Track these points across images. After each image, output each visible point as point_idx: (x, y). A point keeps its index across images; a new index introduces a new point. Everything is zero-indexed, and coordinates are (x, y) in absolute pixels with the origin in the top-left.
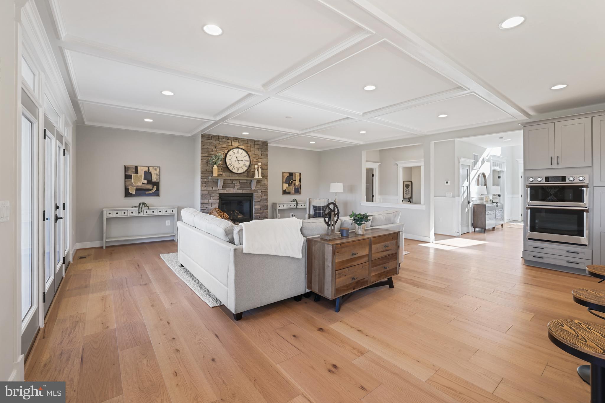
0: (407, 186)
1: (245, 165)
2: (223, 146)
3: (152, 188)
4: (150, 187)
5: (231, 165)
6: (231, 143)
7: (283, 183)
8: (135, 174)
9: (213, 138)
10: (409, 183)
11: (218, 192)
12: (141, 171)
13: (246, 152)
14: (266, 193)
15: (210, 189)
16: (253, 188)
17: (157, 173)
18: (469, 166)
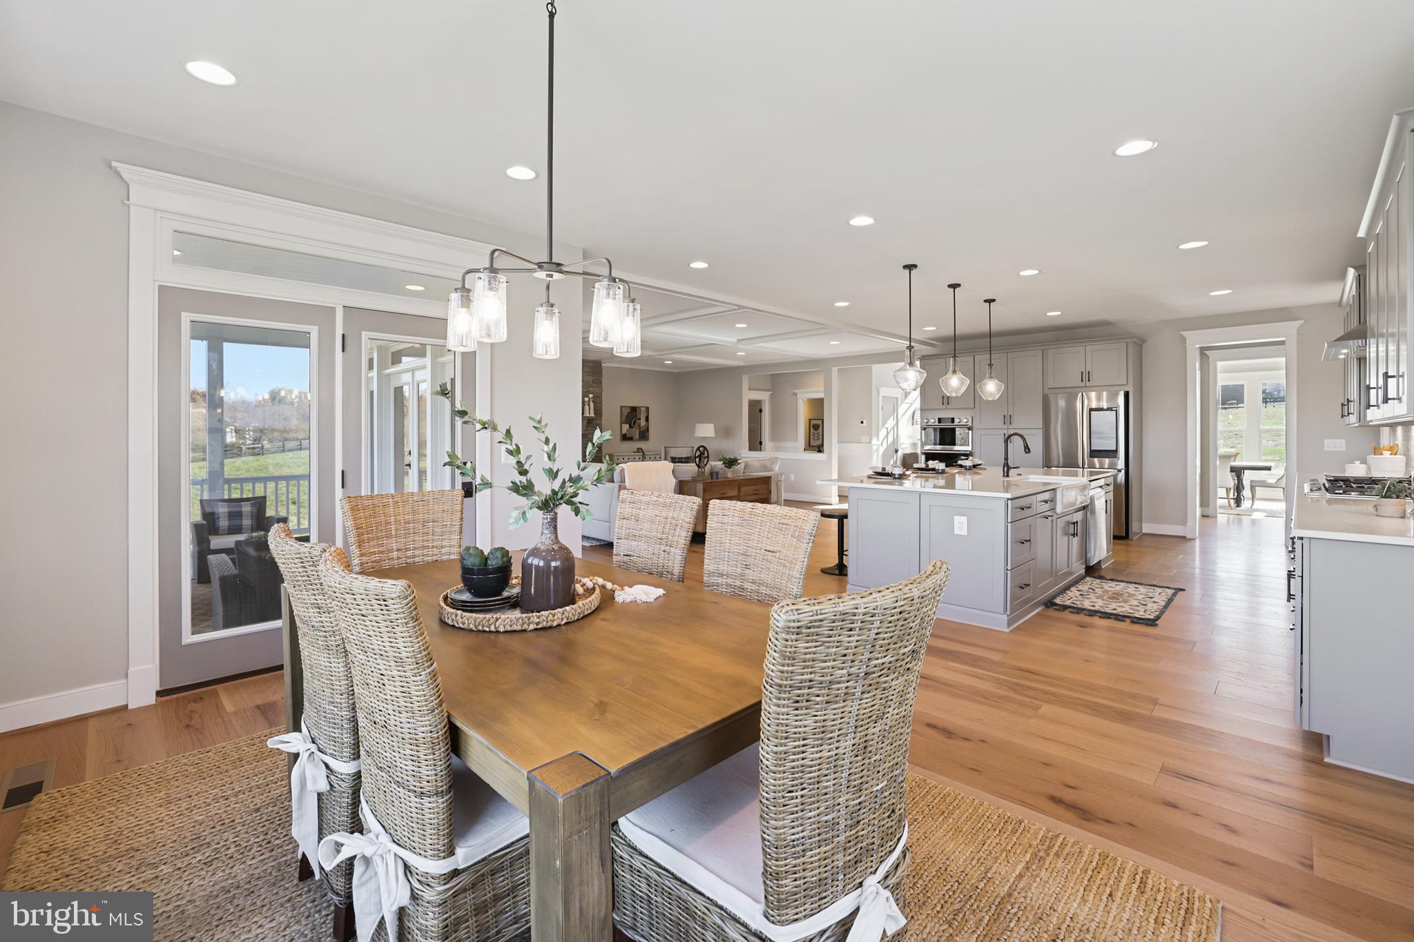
0: (816, 427)
7: (622, 423)
10: (819, 422)
18: (897, 398)
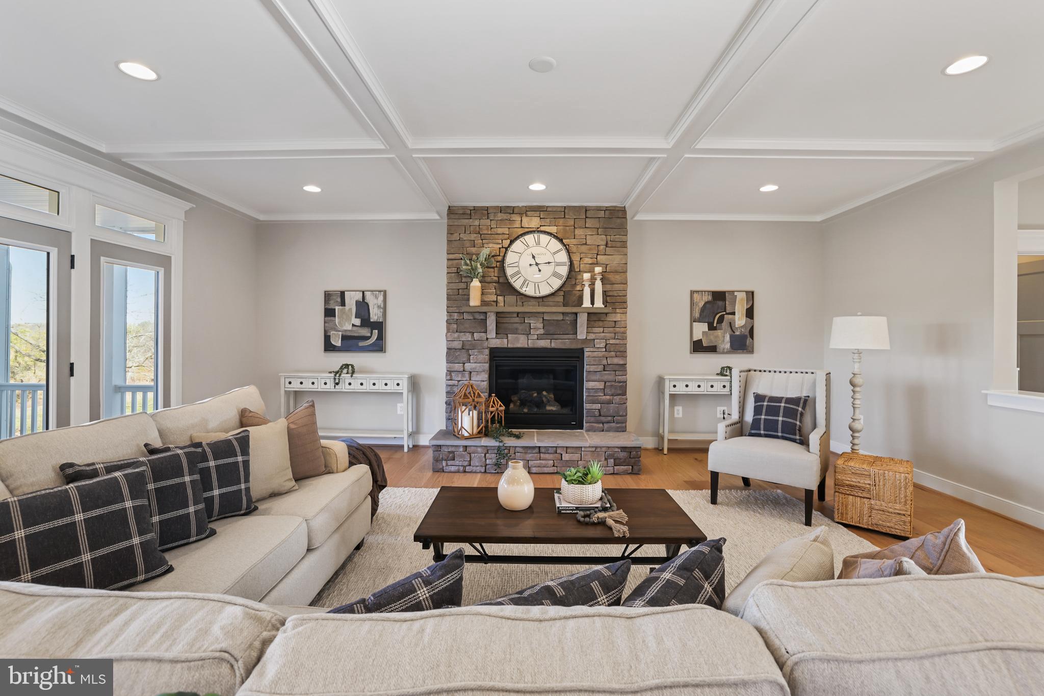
1: (556, 275)
2: (500, 231)
3: (369, 335)
4: (365, 332)
5: (518, 276)
6: (521, 221)
7: (693, 320)
8: (340, 307)
9: (475, 213)
11: (486, 344)
12: (351, 300)
13: (561, 241)
14: (622, 349)
15: (468, 337)
16: (582, 334)
17: (379, 304)
